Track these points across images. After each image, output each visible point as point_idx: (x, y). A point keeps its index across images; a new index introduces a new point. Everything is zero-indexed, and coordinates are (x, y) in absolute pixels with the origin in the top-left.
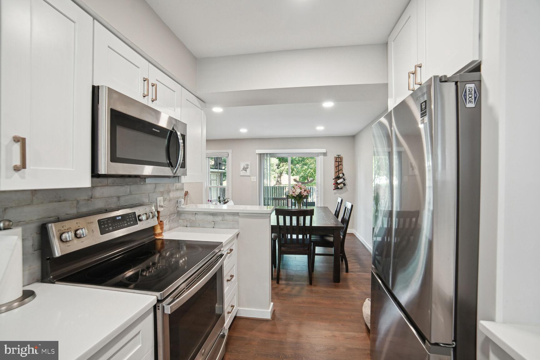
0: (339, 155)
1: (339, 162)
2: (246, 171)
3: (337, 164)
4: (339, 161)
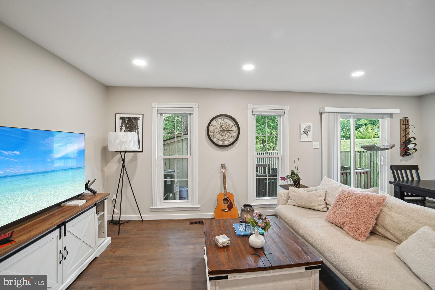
0: (406, 117)
1: (406, 125)
2: (307, 134)
3: (404, 127)
4: (405, 123)
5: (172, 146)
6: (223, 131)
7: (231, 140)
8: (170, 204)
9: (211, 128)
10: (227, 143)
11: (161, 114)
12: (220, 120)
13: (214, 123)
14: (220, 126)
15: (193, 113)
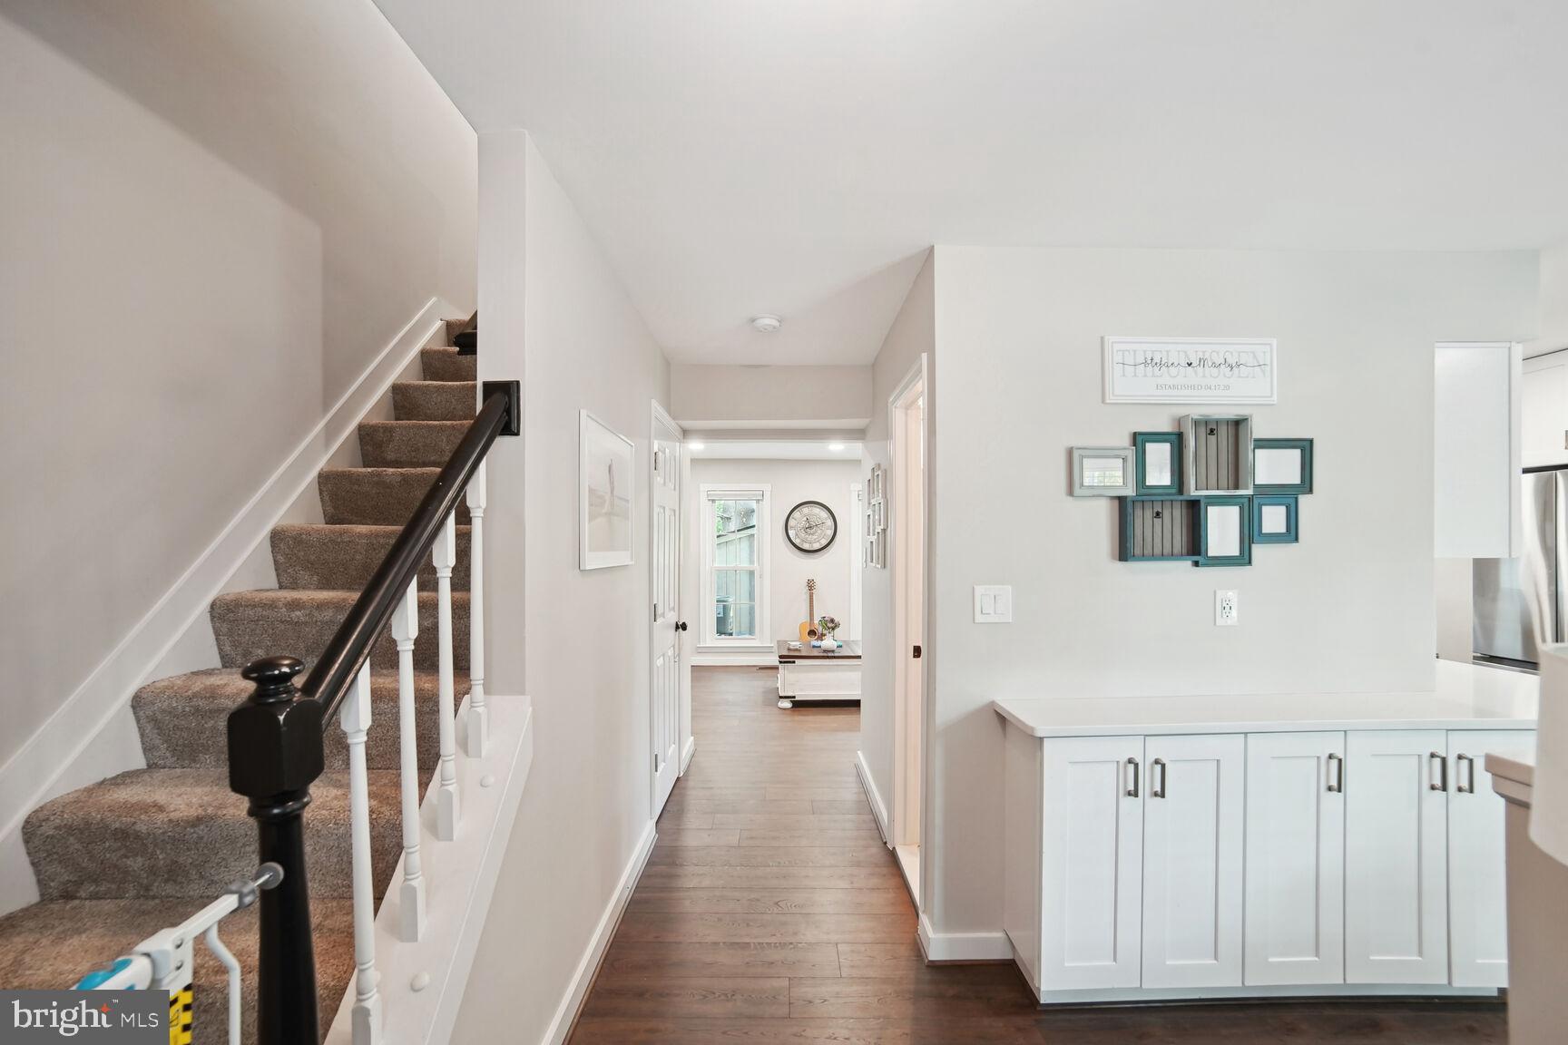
5: (731, 548)
6: (810, 527)
7: (824, 542)
8: (725, 642)
9: (792, 523)
10: (817, 546)
11: (713, 501)
12: (805, 510)
13: (796, 514)
14: (805, 519)
15: (762, 500)
